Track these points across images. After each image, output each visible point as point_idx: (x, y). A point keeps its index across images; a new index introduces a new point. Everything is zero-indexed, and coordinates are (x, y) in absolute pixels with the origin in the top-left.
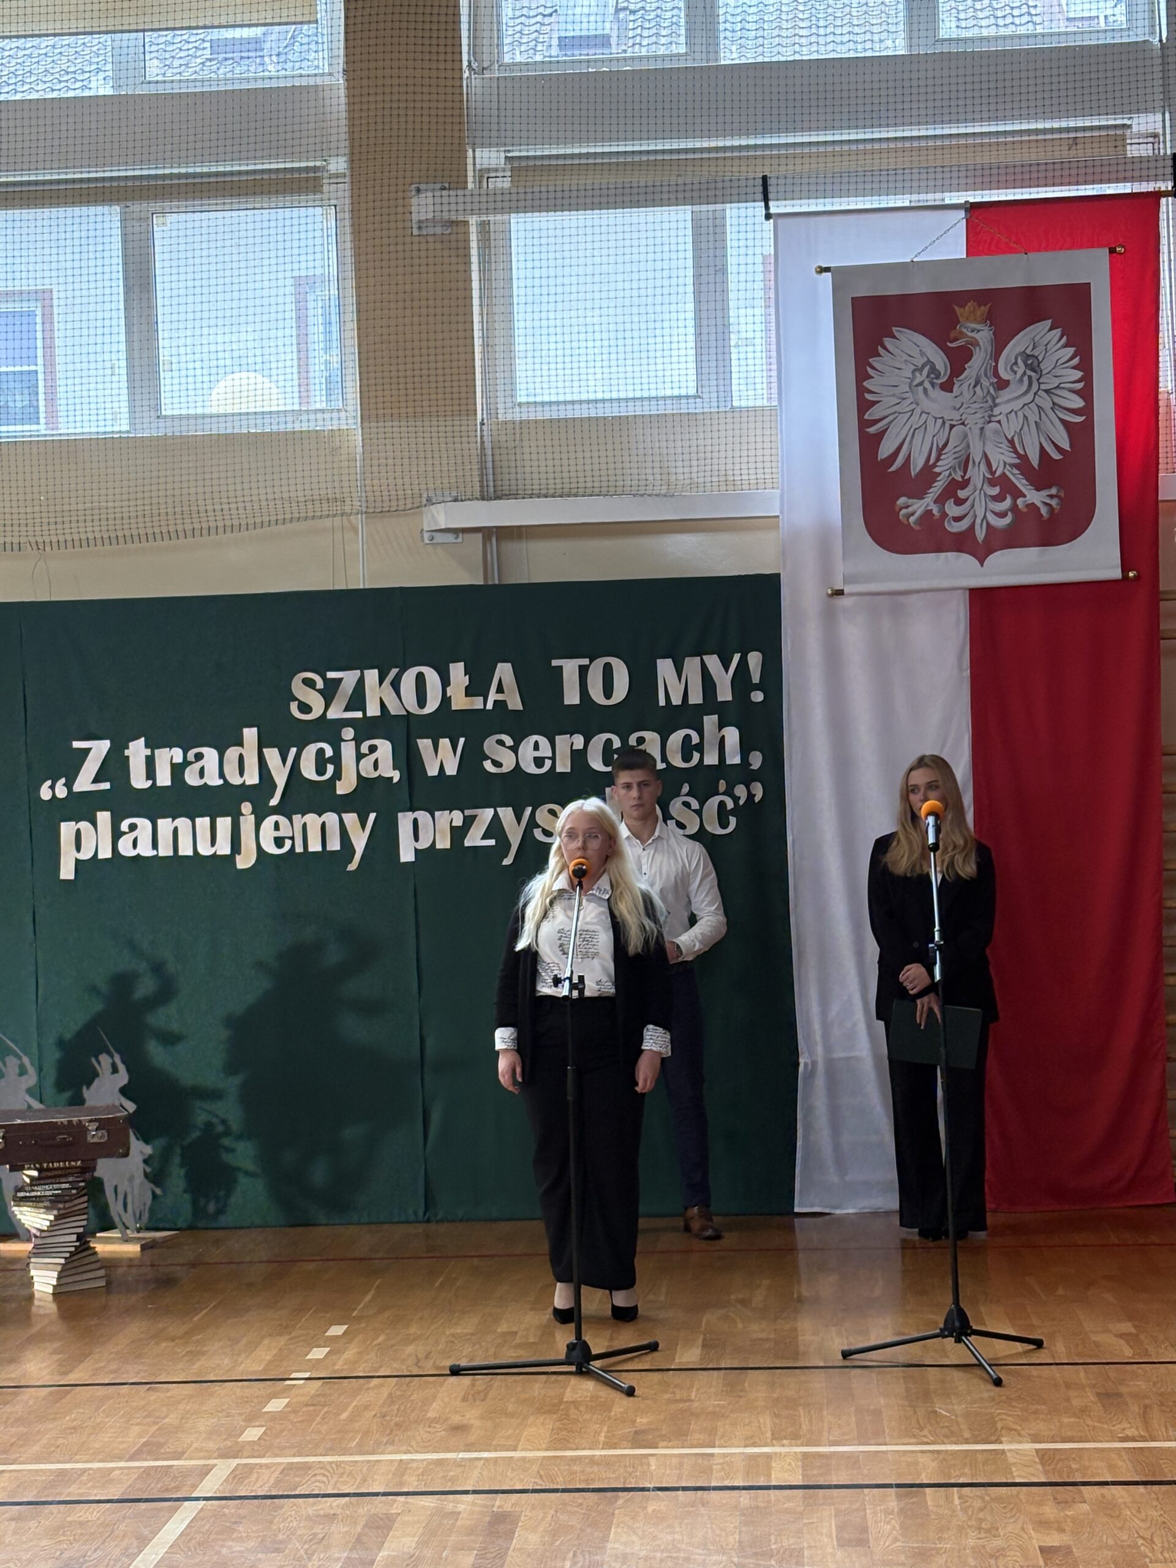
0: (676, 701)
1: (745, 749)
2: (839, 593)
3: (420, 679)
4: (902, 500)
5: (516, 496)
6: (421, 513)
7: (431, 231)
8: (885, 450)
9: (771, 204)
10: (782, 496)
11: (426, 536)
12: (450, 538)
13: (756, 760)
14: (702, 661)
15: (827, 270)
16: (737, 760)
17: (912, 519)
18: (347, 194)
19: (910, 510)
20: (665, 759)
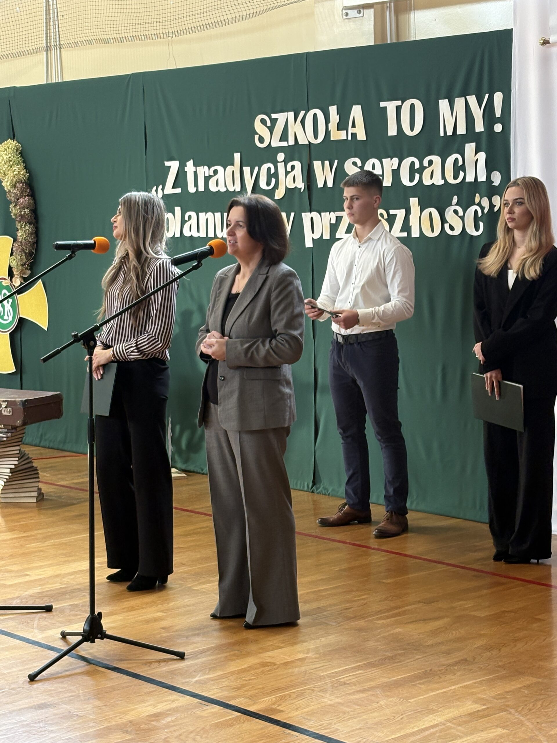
0: (450, 133)
1: (489, 170)
2: (547, 42)
3: (315, 118)
11: (344, 13)
12: (356, 13)
13: (494, 177)
14: (466, 100)
16: (484, 178)
20: (443, 177)
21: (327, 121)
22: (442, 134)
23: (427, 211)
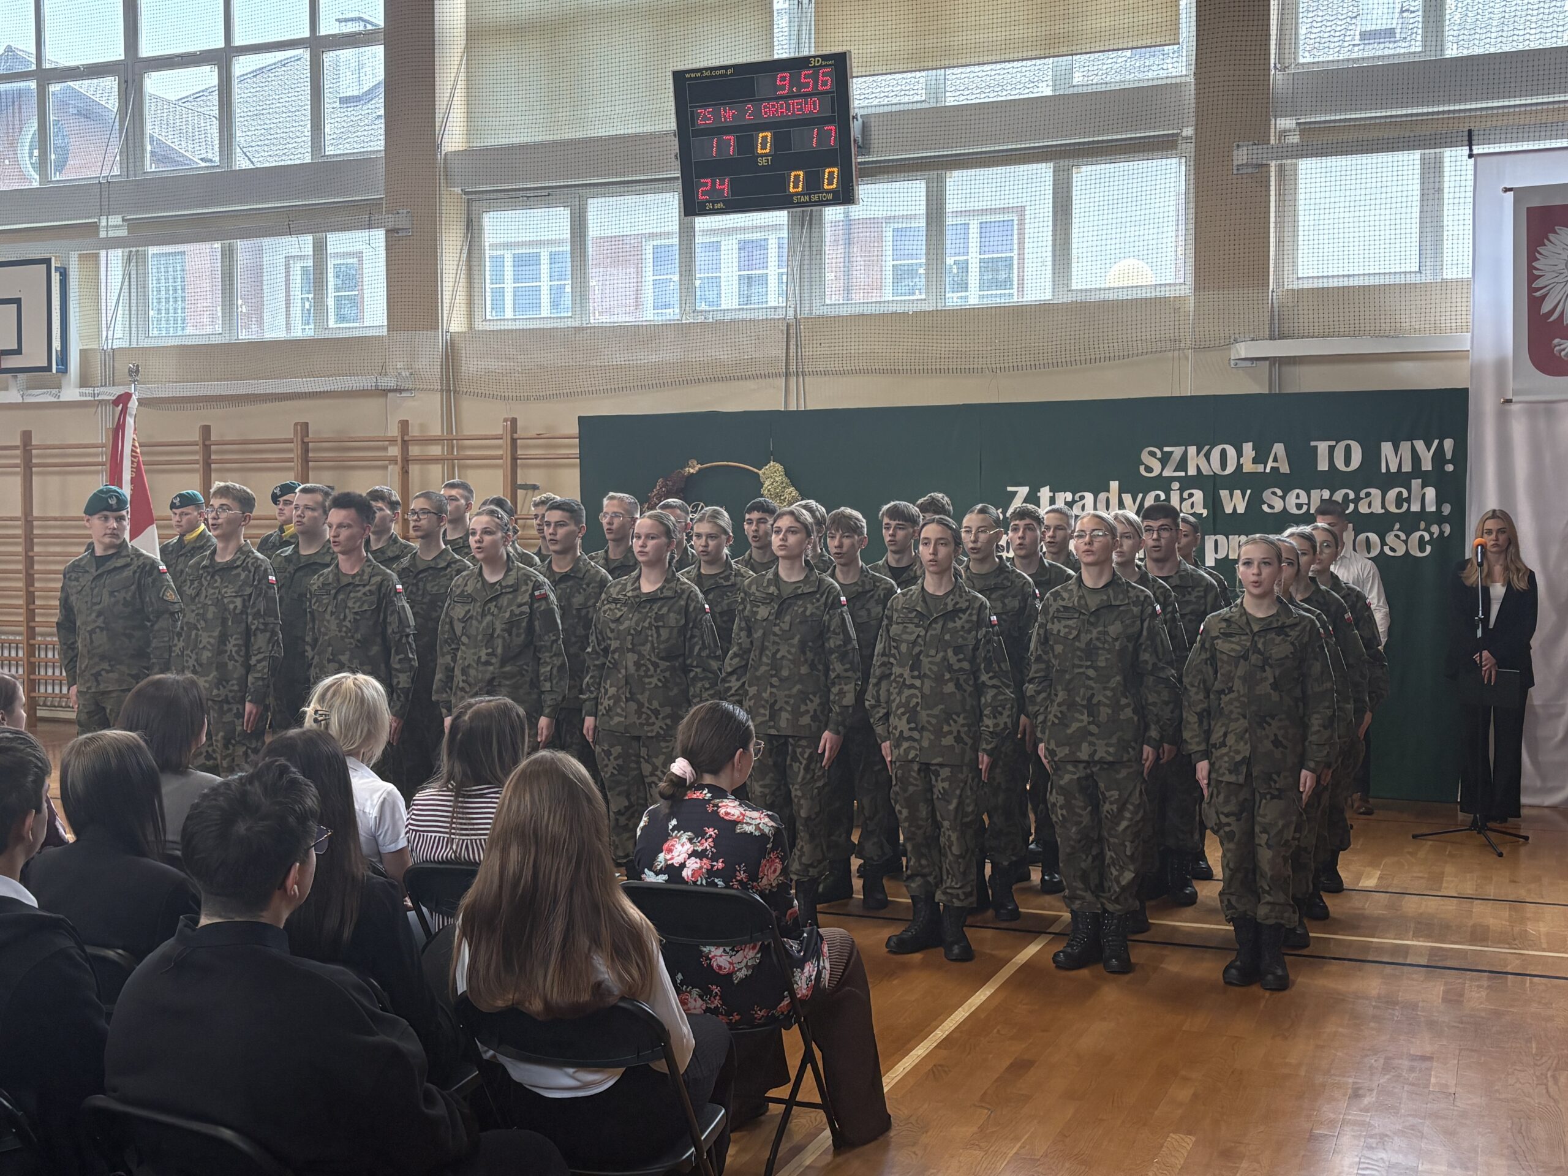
0: (1394, 469)
1: (1439, 502)
2: (1509, 401)
3: (1223, 453)
4: (1557, 341)
5: (1292, 337)
6: (1230, 349)
7: (1244, 171)
8: (1546, 308)
9: (1474, 147)
10: (1472, 338)
11: (1232, 362)
12: (1248, 364)
13: (1447, 509)
14: (1412, 445)
15: (1511, 189)
16: (1433, 509)
17: (1563, 353)
18: (1193, 150)
19: (1562, 347)
20: (1383, 506)
21: (1240, 454)
22: (1384, 470)
23: (1362, 536)
